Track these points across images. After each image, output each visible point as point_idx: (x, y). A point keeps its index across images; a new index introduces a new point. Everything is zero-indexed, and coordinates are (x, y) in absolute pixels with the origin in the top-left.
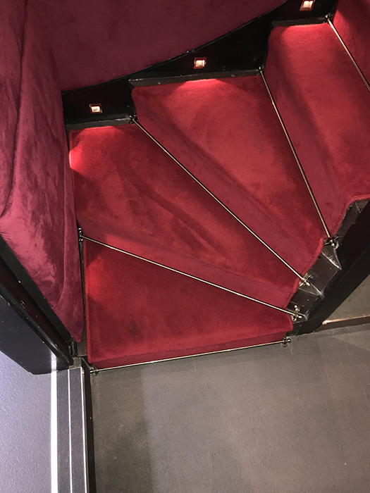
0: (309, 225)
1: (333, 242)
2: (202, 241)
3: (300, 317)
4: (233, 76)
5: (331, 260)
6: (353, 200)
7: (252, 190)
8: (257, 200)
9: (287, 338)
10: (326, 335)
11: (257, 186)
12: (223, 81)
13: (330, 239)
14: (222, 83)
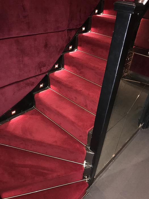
0: (78, 145)
1: (88, 147)
2: (45, 171)
3: (88, 179)
4: (26, 112)
5: (90, 153)
6: (88, 131)
7: (54, 144)
8: (58, 146)
9: (87, 191)
10: (96, 182)
11: (56, 142)
12: (24, 115)
13: (86, 146)
14: (24, 116)
